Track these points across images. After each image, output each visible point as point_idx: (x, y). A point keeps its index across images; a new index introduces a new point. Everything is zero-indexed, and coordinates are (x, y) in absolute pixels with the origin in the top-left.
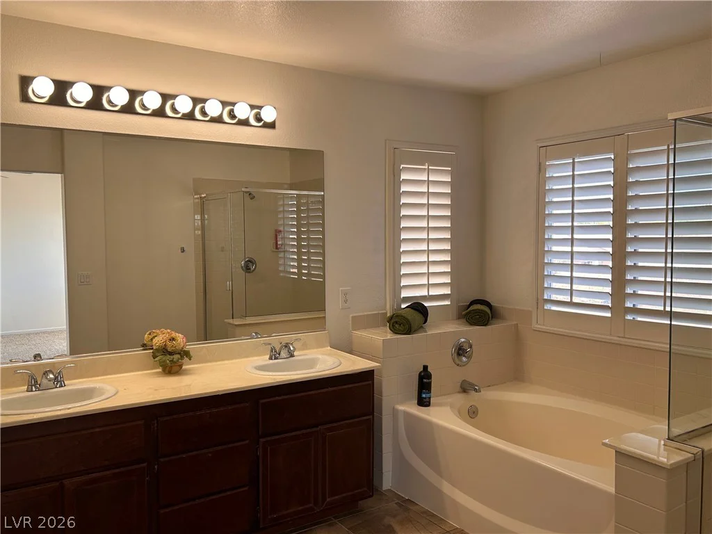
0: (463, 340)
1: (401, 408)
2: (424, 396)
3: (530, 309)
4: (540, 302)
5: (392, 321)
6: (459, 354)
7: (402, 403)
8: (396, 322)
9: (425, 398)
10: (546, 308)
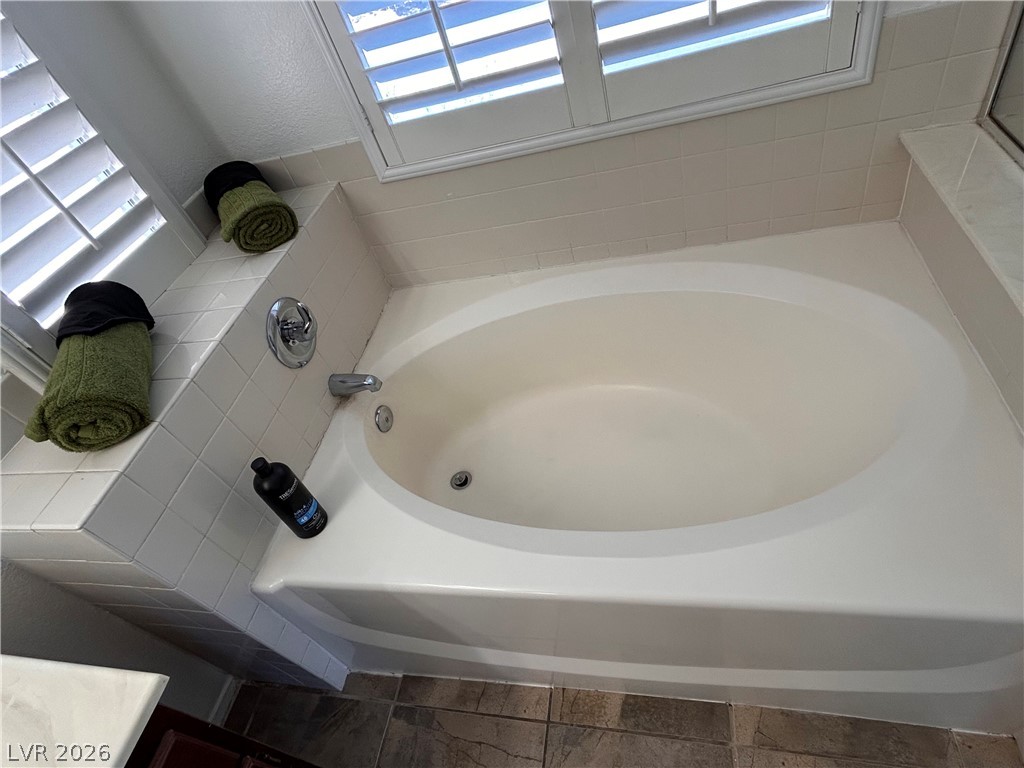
0: (276, 307)
2: (304, 519)
3: (353, 139)
4: (372, 112)
9: (311, 520)
10: (392, 121)
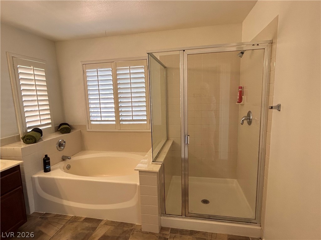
0: (60, 140)
1: (36, 176)
2: (47, 168)
3: (85, 124)
4: (89, 121)
5: (25, 139)
6: (59, 146)
7: (35, 174)
8: (27, 139)
9: (48, 168)
10: (91, 123)
